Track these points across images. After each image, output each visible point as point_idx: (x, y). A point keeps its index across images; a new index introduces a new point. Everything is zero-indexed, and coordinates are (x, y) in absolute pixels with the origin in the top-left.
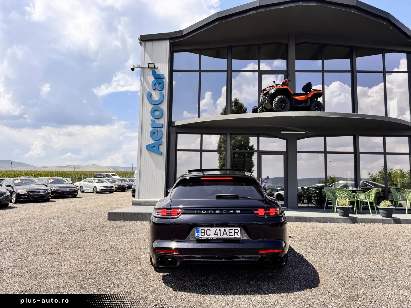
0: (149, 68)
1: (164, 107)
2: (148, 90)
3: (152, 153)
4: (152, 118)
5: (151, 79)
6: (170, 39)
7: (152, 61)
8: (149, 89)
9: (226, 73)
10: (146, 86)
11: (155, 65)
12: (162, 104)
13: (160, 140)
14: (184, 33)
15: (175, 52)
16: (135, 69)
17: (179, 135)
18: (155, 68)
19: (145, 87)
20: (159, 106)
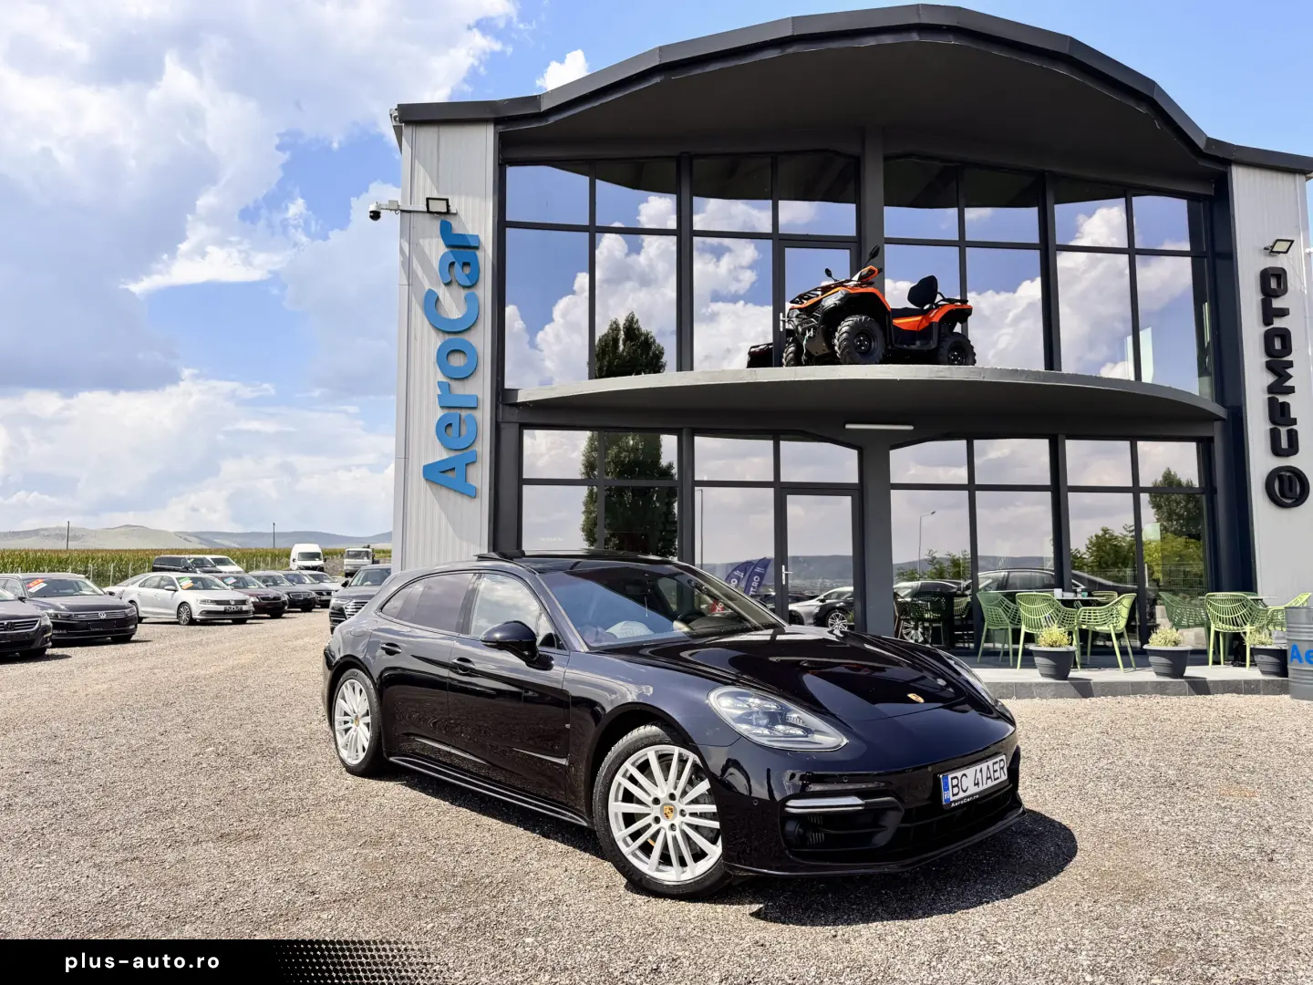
0: (428, 212)
1: (481, 340)
2: (427, 286)
3: (444, 492)
4: (441, 378)
5: (436, 249)
6: (497, 122)
7: (437, 189)
8: (431, 283)
9: (674, 239)
10: (419, 272)
11: (450, 204)
12: (472, 332)
13: (470, 450)
14: (545, 106)
15: (511, 165)
16: (383, 213)
17: (527, 433)
18: (448, 212)
19: (417, 275)
20: (466, 337)
